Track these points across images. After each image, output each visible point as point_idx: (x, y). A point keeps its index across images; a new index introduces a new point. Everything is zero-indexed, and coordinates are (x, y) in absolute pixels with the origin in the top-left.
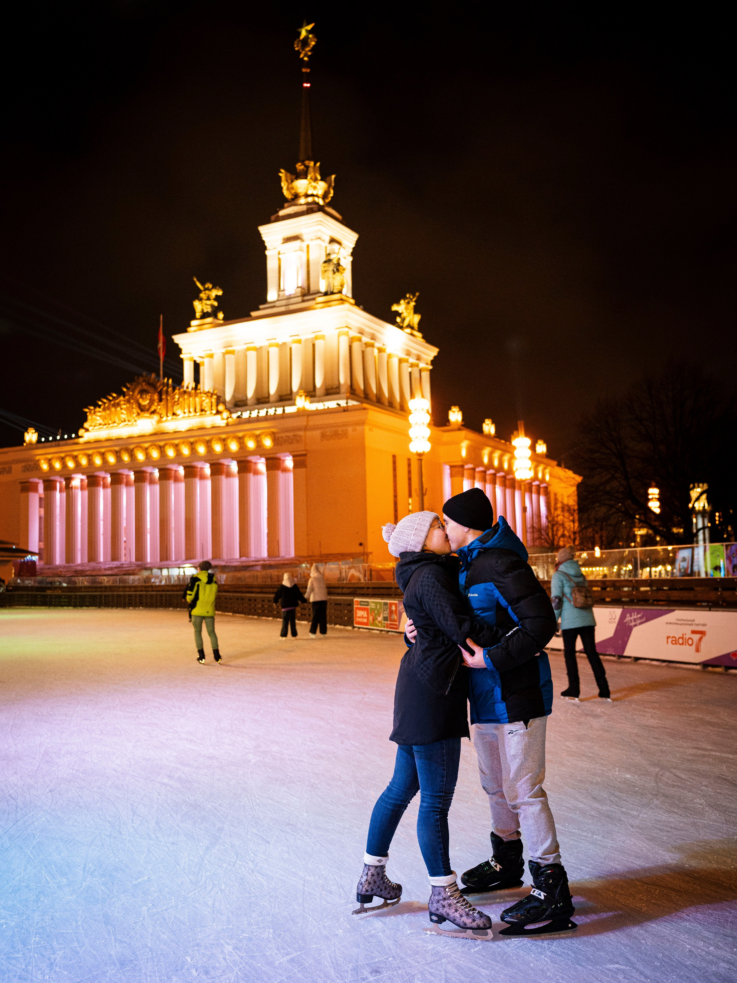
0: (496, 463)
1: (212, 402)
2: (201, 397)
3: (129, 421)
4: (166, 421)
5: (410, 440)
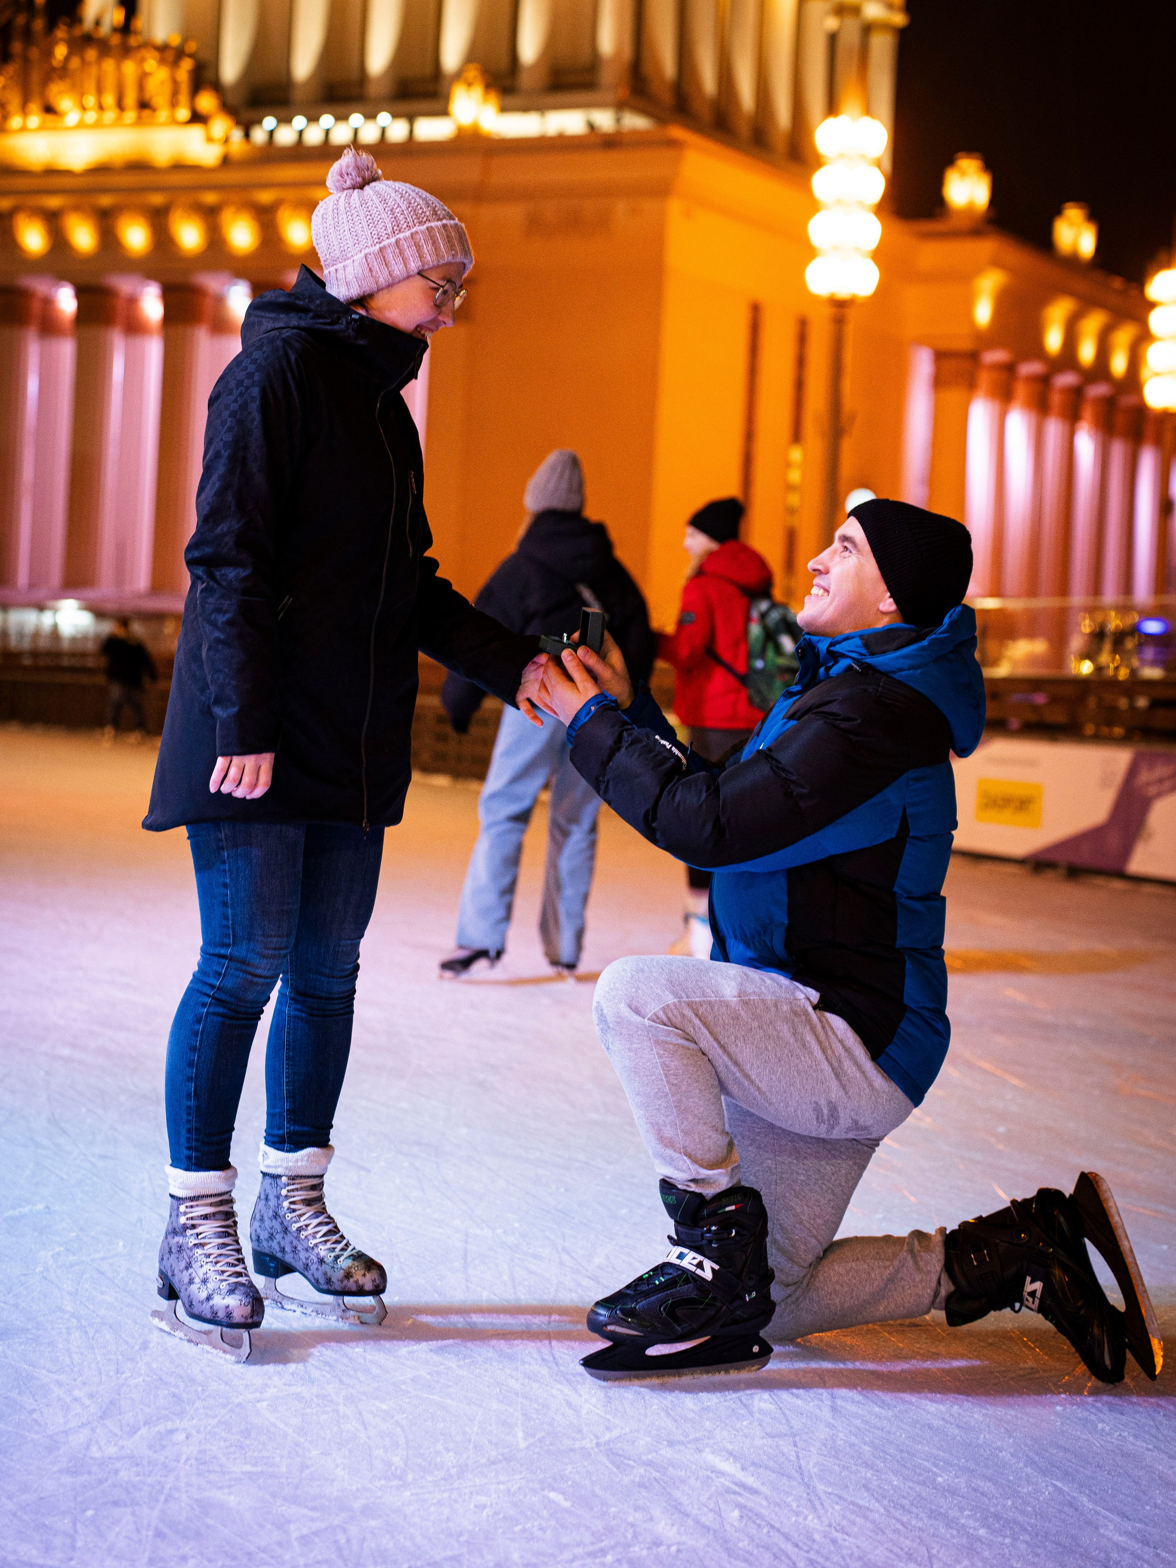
0: (1087, 352)
1: (175, 83)
2: (143, 60)
4: (24, 129)
5: (809, 252)
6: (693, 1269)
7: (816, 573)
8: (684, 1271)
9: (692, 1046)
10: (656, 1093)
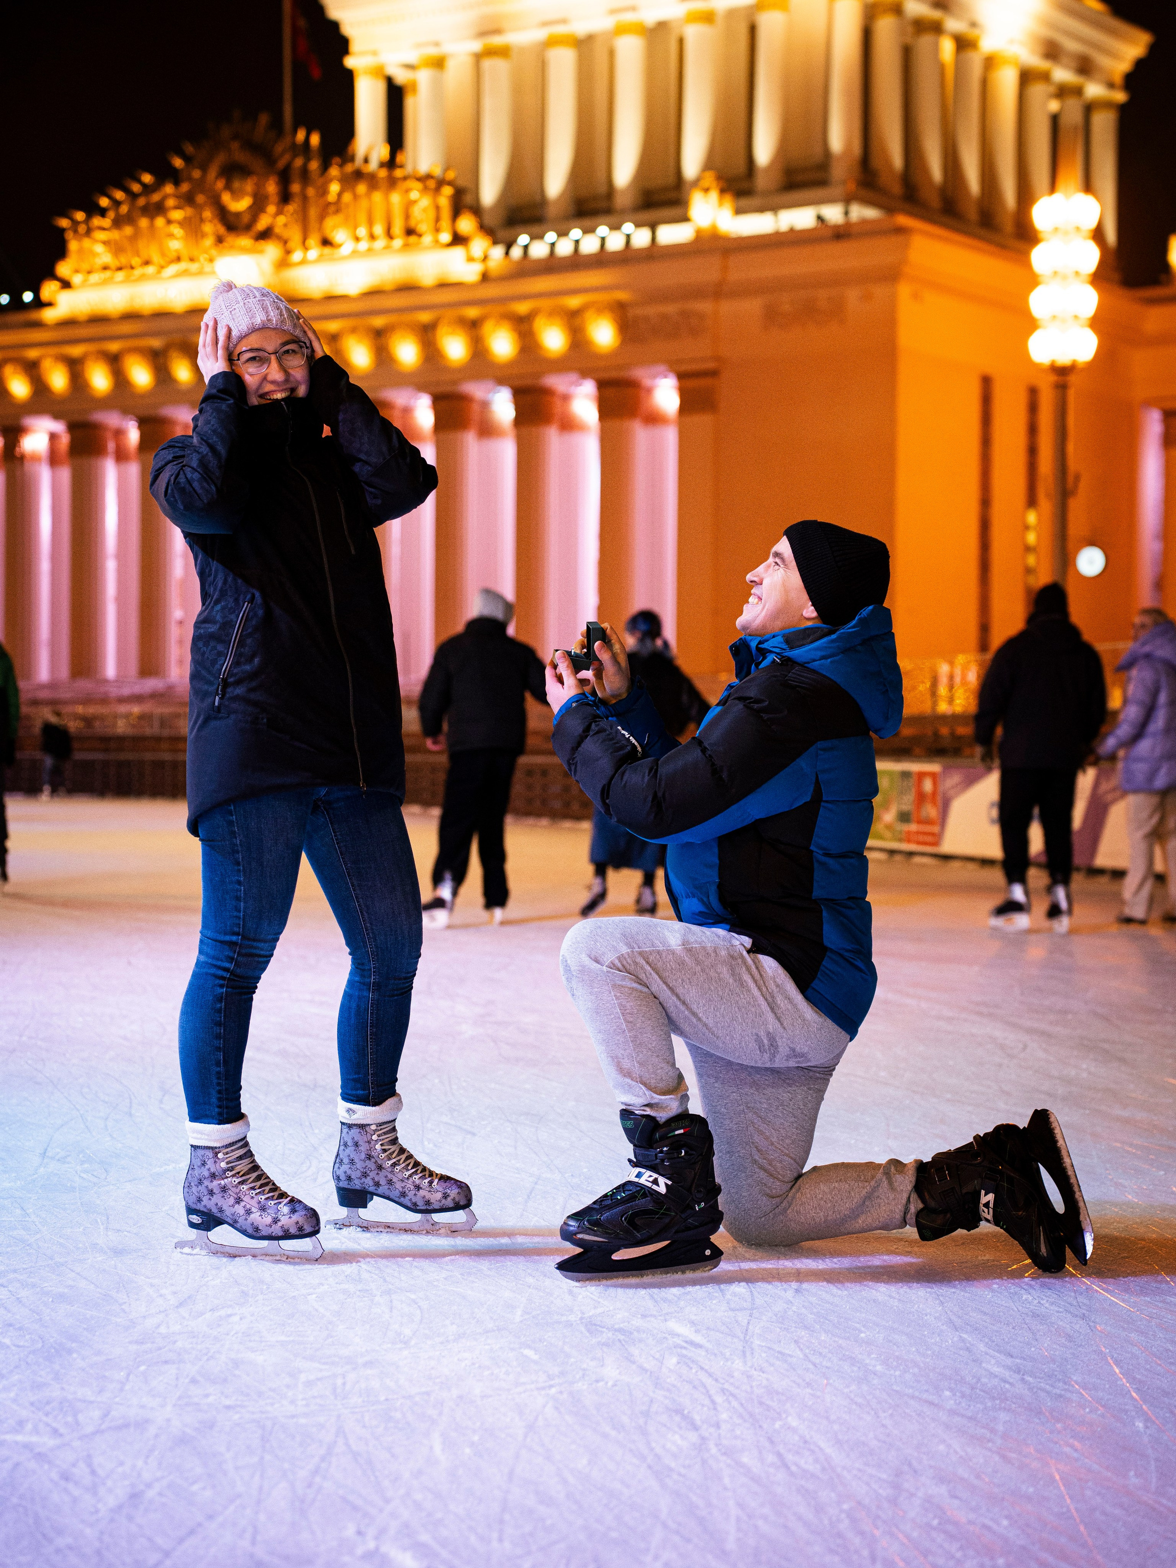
3: (192, 260)
6: (649, 1185)
7: (753, 584)
8: (642, 1187)
9: (646, 990)
10: (615, 1030)
